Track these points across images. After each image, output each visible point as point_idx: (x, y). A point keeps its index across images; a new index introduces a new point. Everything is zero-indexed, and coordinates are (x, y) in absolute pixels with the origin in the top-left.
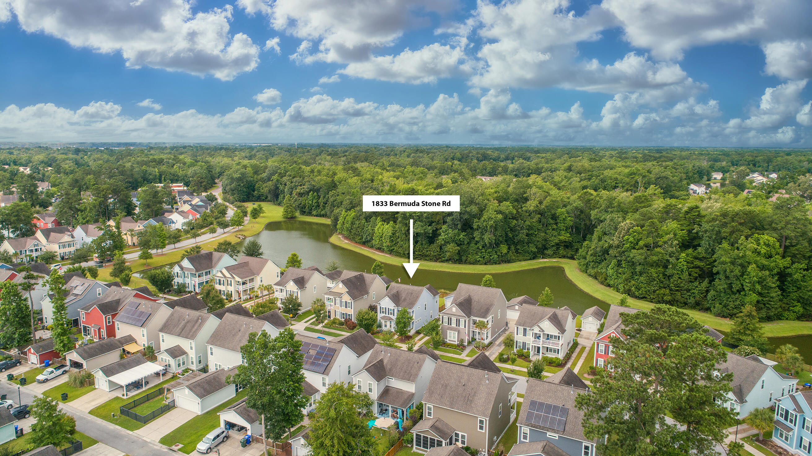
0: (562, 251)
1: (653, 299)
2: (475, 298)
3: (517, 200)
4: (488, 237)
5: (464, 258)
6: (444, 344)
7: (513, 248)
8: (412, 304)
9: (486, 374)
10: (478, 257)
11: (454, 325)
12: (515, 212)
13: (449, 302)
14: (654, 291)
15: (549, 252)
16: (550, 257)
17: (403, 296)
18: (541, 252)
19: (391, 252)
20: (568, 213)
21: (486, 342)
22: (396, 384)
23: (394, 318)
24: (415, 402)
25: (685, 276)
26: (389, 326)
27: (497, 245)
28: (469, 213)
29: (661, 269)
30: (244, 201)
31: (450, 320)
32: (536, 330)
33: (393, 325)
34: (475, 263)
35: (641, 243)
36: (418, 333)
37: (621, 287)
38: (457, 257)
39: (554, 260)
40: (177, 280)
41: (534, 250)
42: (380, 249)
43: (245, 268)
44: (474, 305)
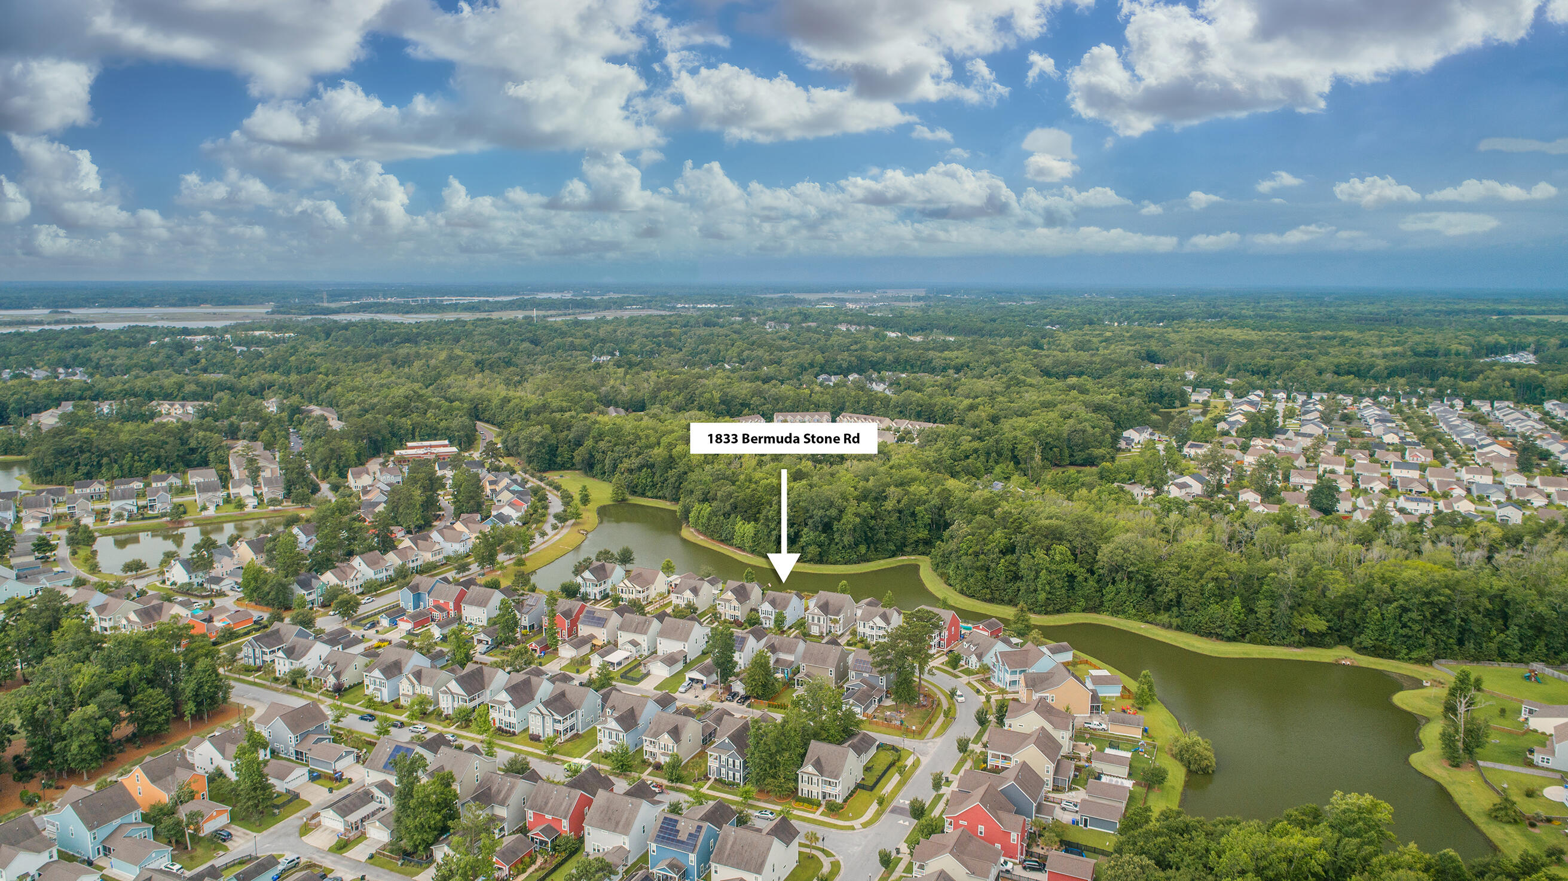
0: (921, 548)
1: (979, 597)
2: (831, 602)
3: (876, 499)
4: (847, 539)
5: (825, 559)
6: (809, 635)
7: (872, 546)
8: (785, 607)
9: (834, 647)
10: (838, 558)
11: (816, 621)
12: (873, 512)
13: (812, 603)
14: (980, 591)
15: (908, 549)
16: (910, 554)
17: (778, 601)
18: (900, 550)
19: (753, 552)
20: (926, 510)
21: (839, 633)
22: (782, 656)
23: (773, 617)
24: (795, 666)
25: (1003, 578)
26: (769, 624)
27: (857, 545)
28: (830, 517)
29: (984, 573)
30: (545, 471)
31: (813, 618)
32: (871, 624)
33: (772, 623)
34: (836, 563)
35: (970, 551)
36: (790, 628)
37: (958, 587)
38: (818, 558)
39: (913, 557)
40: (582, 590)
41: (893, 548)
42: (741, 548)
43: (640, 578)
44: (830, 607)
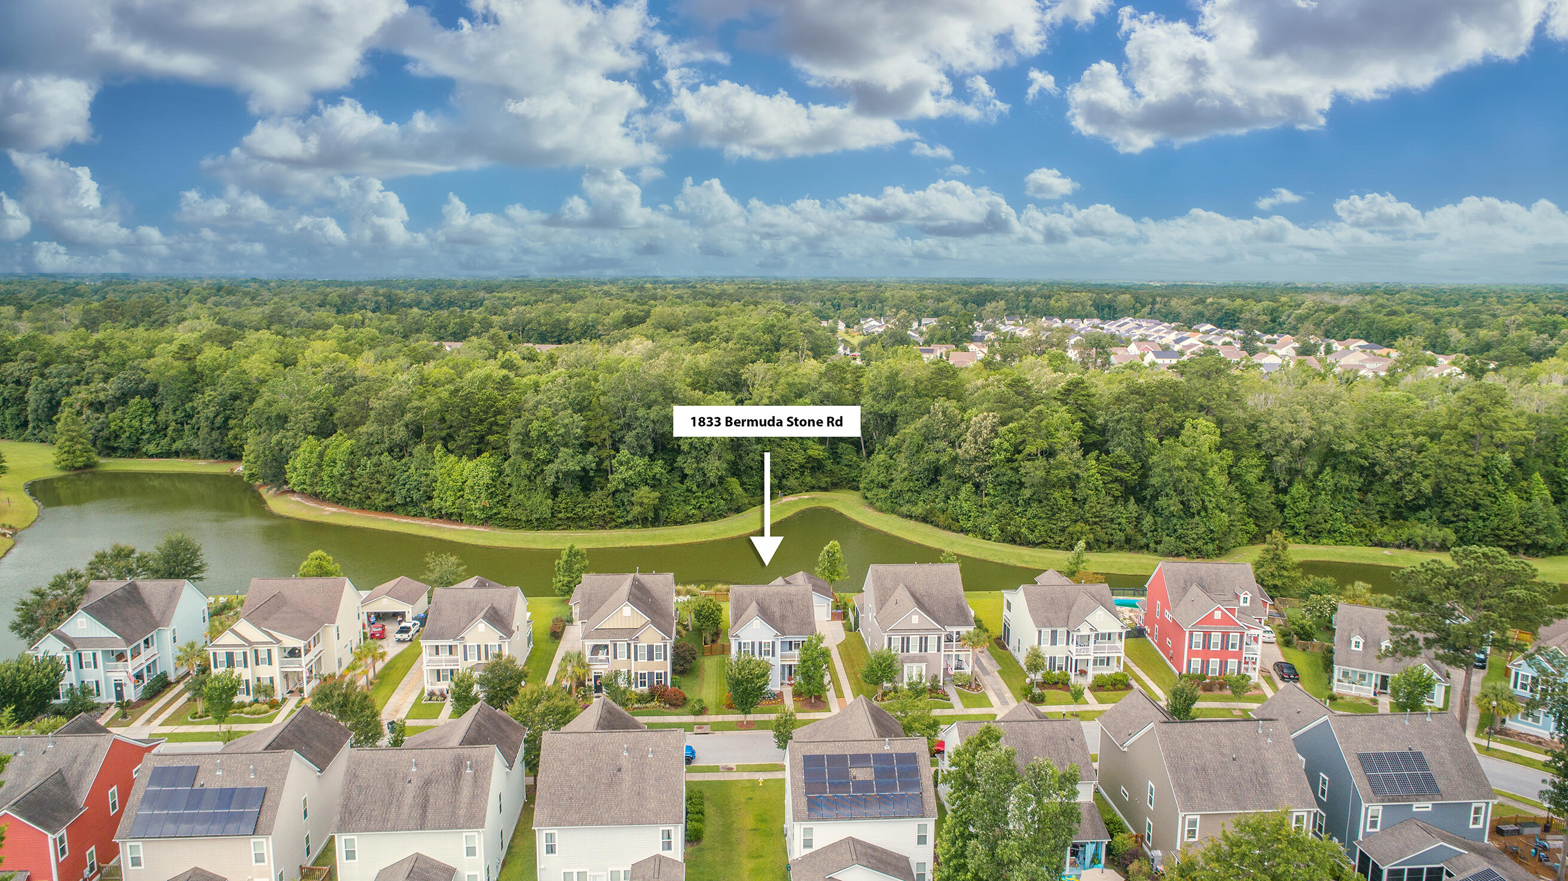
1: (1061, 542)
5: (664, 514)
10: (689, 509)
11: (914, 650)
14: (1063, 530)
19: (489, 520)
25: (1103, 497)
27: (721, 478)
32: (1085, 630)
34: (687, 520)
37: (994, 529)
38: (651, 514)
39: (805, 496)
42: (451, 517)
43: (284, 609)
